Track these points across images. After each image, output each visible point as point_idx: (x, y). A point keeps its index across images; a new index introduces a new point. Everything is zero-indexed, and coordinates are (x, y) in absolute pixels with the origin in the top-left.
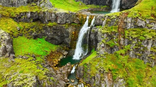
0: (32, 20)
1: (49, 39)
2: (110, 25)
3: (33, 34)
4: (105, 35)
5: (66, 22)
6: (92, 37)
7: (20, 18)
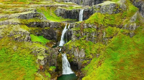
0: (36, 26)
1: (45, 36)
2: (77, 27)
3: (37, 33)
4: (75, 31)
5: (55, 27)
6: (69, 33)
7: (30, 25)
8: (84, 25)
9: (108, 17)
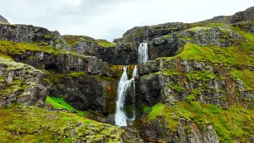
0: (43, 66)
1: (71, 99)
2: (168, 68)
4: (168, 78)
6: (144, 88)
7: (25, 58)
8: (182, 63)
9: (219, 51)
